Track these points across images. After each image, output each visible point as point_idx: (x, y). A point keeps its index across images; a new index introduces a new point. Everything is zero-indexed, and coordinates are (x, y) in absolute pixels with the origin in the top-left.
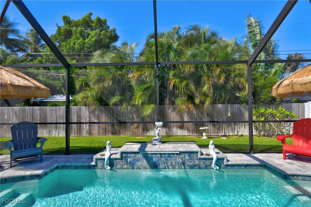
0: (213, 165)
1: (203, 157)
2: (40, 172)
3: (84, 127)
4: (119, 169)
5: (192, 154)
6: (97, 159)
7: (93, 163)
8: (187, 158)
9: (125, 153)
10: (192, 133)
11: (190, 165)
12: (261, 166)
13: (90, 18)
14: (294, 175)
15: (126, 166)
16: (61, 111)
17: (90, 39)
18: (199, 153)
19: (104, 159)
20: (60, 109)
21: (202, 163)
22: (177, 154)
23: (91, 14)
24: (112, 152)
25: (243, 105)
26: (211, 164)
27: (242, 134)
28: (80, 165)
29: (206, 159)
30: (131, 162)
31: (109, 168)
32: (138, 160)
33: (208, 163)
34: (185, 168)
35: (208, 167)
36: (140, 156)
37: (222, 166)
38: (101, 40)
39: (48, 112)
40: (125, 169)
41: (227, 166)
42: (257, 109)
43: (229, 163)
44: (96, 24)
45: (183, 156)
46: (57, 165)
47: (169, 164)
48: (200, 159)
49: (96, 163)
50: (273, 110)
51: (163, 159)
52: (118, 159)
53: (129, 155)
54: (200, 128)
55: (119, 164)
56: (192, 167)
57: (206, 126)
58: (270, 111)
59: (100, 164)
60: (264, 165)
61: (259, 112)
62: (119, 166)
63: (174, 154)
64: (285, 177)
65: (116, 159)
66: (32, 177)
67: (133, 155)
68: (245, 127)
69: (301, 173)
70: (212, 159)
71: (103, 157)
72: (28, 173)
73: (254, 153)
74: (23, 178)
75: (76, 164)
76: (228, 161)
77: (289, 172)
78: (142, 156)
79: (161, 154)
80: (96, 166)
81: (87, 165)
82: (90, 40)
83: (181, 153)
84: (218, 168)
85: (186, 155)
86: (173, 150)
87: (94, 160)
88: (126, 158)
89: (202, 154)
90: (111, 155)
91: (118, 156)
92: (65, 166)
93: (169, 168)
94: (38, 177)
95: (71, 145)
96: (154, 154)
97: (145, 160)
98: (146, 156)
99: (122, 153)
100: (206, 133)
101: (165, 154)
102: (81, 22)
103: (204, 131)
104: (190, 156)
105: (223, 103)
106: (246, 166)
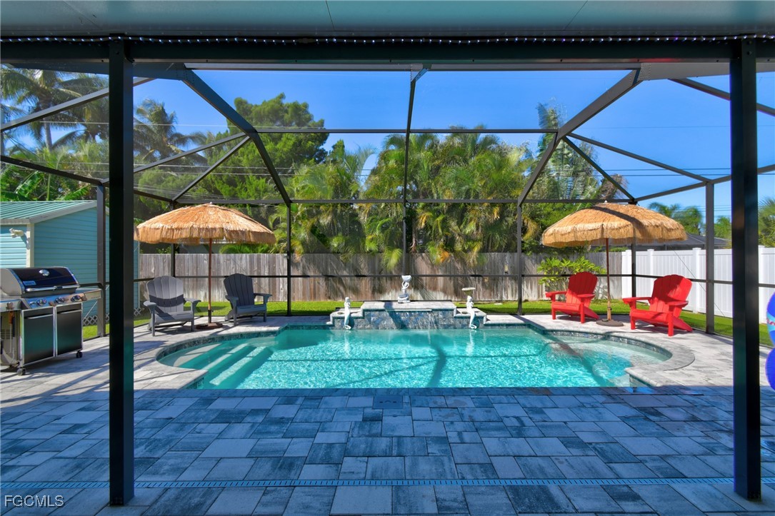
0: (470, 325)
1: (458, 315)
2: (276, 328)
3: (281, 287)
4: (360, 329)
5: (447, 312)
6: (334, 318)
7: (330, 323)
8: (441, 316)
9: (367, 310)
10: (452, 297)
11: (444, 325)
12: (524, 325)
13: (281, 104)
14: (552, 331)
15: (369, 326)
16: (244, 262)
17: (285, 143)
18: (455, 310)
19: (343, 318)
20: (241, 259)
21: (457, 321)
22: (429, 312)
23: (282, 96)
24: (352, 311)
25: (528, 254)
26: (468, 323)
27: (526, 298)
28: (314, 324)
29: (462, 318)
30: (374, 322)
31: (350, 328)
32: (383, 319)
33: (465, 322)
34: (438, 328)
35: (465, 326)
36: (386, 314)
37: (481, 325)
38: (300, 142)
39: (222, 262)
40: (368, 329)
41: (486, 325)
42: (548, 260)
43: (489, 322)
44: (292, 116)
45: (436, 314)
46: (286, 325)
47: (420, 323)
48: (455, 317)
49: (334, 322)
50: (572, 262)
51: (413, 318)
52: (360, 318)
53: (372, 313)
54: (464, 289)
55: (360, 324)
56: (446, 327)
57: (471, 286)
58: (566, 263)
59: (338, 324)
60: (529, 325)
61: (551, 266)
62: (361, 326)
63: (425, 312)
64: (544, 332)
65: (357, 318)
66: (268, 334)
67: (377, 313)
68: (531, 288)
69: (559, 328)
70: (469, 317)
71: (342, 315)
72: (264, 329)
73: (523, 315)
74: (258, 334)
75: (309, 324)
76: (487, 320)
77: (548, 328)
78: (388, 314)
79: (410, 312)
80: (333, 326)
81: (322, 324)
82: (284, 146)
83: (434, 310)
84: (476, 327)
85: (440, 312)
86: (425, 307)
87: (331, 319)
88: (369, 316)
89: (458, 312)
90: (351, 313)
91: (360, 314)
92: (295, 326)
93: (419, 328)
94: (273, 333)
95: (292, 309)
96: (402, 312)
97: (392, 319)
98: (393, 314)
99: (364, 311)
100: (471, 296)
101: (414, 312)
102: (266, 113)
103: (470, 293)
104: (444, 314)
105: (498, 251)
106: (508, 325)
